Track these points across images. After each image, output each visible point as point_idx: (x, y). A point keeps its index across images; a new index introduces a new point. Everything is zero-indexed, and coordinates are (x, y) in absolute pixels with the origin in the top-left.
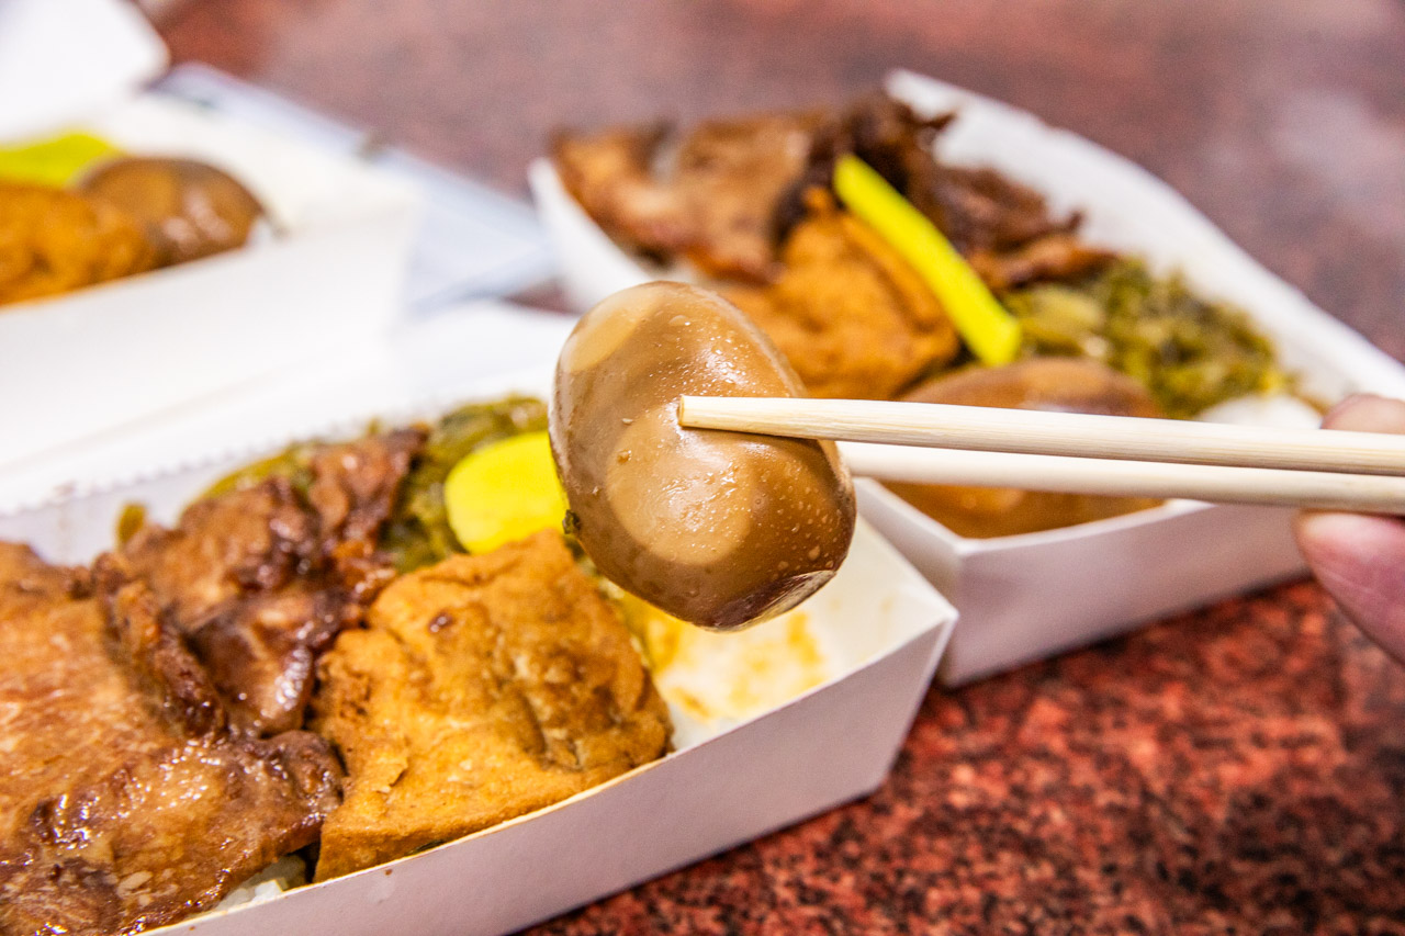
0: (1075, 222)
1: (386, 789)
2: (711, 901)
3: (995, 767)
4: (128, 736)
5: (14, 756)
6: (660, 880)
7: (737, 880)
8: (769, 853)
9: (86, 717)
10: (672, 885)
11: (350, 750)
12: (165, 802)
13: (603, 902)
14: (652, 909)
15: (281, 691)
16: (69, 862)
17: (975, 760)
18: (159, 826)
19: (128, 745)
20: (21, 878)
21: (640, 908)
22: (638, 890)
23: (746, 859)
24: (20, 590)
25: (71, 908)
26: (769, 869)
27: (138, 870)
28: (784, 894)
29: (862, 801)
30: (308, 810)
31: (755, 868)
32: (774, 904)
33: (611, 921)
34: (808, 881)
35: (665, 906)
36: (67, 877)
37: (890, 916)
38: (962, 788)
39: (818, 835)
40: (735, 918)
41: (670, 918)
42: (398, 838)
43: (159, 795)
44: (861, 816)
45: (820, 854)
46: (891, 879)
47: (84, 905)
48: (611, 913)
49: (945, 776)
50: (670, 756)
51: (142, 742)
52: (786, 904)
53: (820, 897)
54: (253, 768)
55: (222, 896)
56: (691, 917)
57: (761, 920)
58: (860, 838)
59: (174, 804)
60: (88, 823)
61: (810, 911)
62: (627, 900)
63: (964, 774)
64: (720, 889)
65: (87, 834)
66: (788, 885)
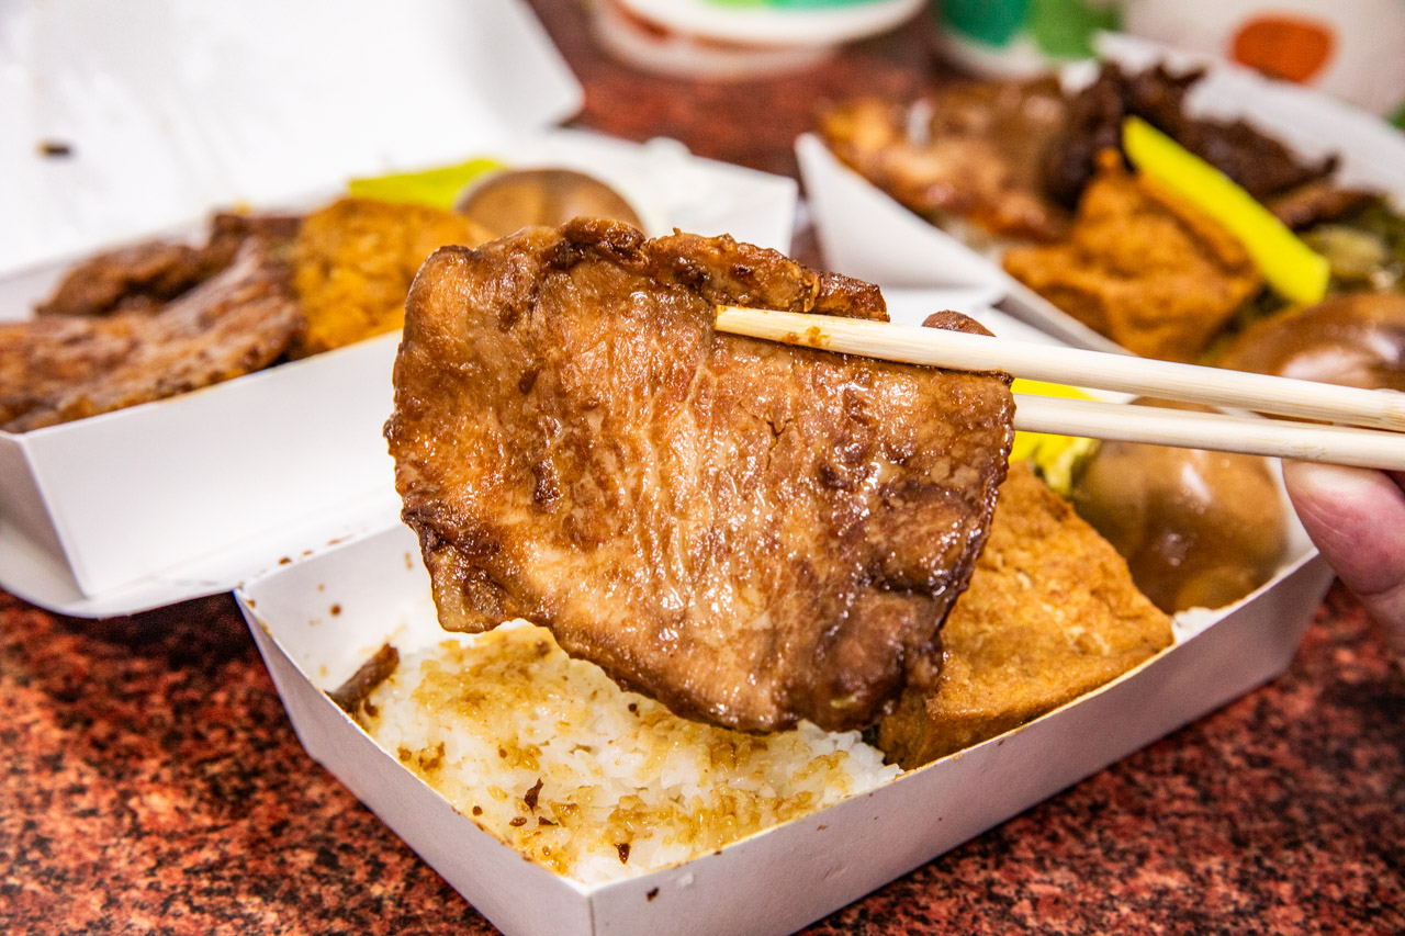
0: (1331, 165)
2: (1177, 771)
3: (1370, 648)
6: (1129, 759)
7: (1189, 753)
8: (1208, 730)
10: (1139, 760)
13: (1090, 779)
14: (1130, 781)
17: (1351, 643)
21: (1118, 780)
22: (1113, 768)
23: (1190, 736)
26: (1213, 742)
28: (1235, 761)
29: (1270, 683)
31: (1200, 742)
32: (1229, 769)
33: (1101, 792)
34: (1250, 749)
35: (1140, 777)
37: (1330, 772)
38: (1349, 667)
39: (1244, 713)
40: (1201, 782)
41: (1149, 787)
42: (992, 718)
44: (1272, 696)
45: (1252, 728)
46: (1319, 743)
48: (1098, 786)
49: (1330, 659)
52: (1238, 769)
53: (1265, 762)
56: (1165, 784)
57: (1224, 782)
58: (1279, 713)
61: (1261, 773)
62: (1106, 776)
63: (1345, 656)
64: (1179, 761)
66: (1235, 753)
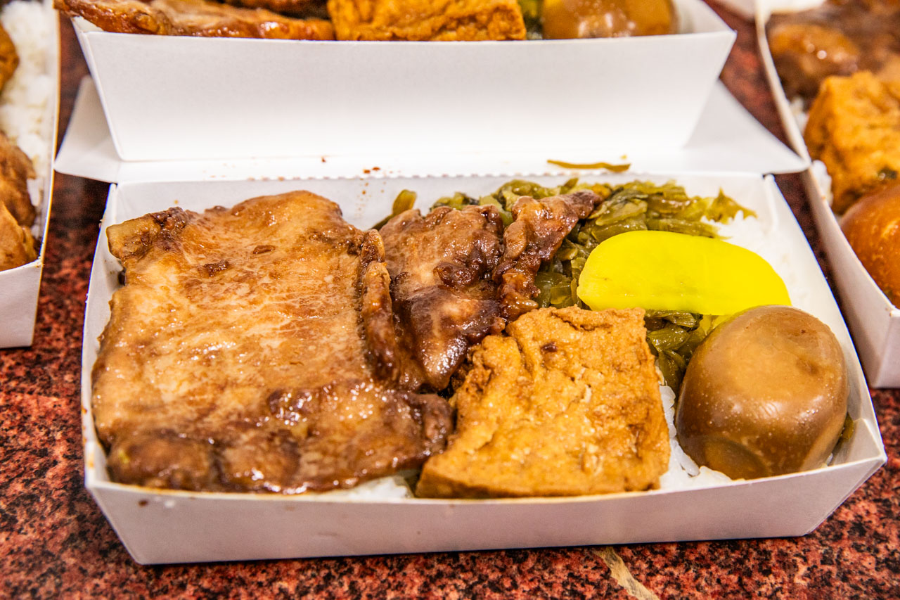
1: (471, 451)
4: (340, 363)
5: (275, 352)
9: (325, 340)
11: (462, 416)
12: (346, 414)
15: (440, 361)
16: (281, 431)
18: (338, 427)
19: (338, 370)
20: (252, 433)
24: (320, 237)
25: (271, 463)
27: (317, 450)
30: (424, 448)
36: (277, 441)
42: (467, 487)
43: (344, 408)
47: (279, 463)
50: (651, 492)
51: (348, 370)
54: (404, 409)
55: (357, 485)
59: (351, 416)
60: (301, 411)
65: (298, 416)
